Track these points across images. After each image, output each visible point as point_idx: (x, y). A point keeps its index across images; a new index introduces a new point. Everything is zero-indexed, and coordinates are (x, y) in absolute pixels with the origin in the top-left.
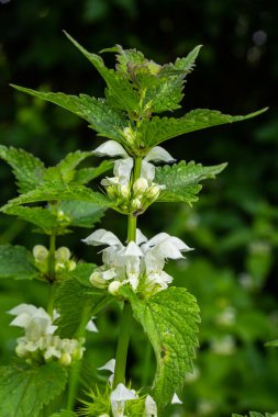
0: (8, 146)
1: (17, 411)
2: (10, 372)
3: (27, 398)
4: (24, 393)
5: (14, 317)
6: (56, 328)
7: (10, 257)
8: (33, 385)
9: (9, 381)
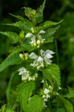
0: (7, 32)
1: (25, 95)
2: (22, 85)
3: (27, 91)
4: (26, 90)
5: (19, 72)
6: (29, 74)
7: (15, 58)
8: (27, 88)
9: (22, 88)
